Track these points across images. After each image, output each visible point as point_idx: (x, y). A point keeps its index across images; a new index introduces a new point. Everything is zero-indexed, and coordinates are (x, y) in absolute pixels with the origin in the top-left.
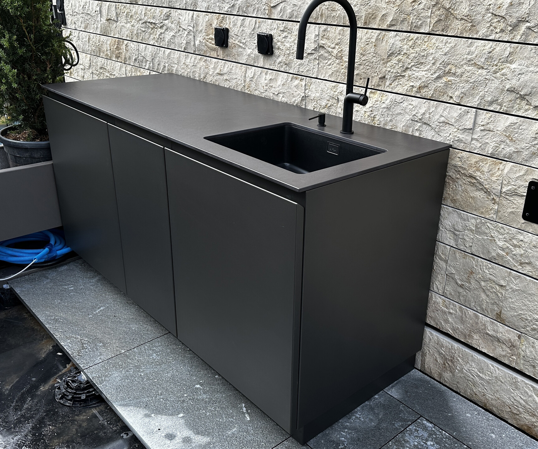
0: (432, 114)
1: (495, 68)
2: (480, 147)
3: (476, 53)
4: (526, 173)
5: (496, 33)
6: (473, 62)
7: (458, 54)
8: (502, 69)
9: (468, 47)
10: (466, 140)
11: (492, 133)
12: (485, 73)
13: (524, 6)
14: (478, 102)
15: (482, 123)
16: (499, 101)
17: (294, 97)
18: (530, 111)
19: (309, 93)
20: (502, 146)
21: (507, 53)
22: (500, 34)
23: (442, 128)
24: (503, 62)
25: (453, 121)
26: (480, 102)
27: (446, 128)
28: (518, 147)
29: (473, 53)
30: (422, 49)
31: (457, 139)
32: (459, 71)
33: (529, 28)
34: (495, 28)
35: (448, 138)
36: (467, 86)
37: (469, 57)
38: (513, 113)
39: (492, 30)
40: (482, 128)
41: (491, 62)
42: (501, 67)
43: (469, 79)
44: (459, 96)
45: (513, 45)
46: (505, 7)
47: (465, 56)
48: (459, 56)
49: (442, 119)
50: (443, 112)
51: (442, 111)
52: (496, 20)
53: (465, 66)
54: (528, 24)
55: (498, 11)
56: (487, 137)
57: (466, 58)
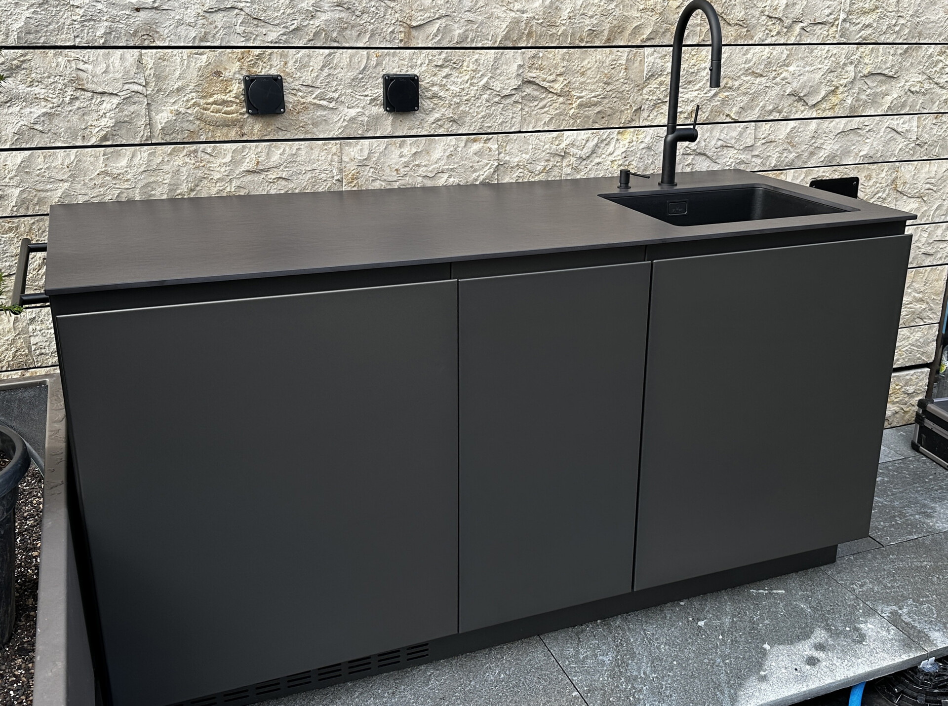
0: (707, 140)
1: (774, 73)
2: (762, 162)
3: (754, 60)
4: (806, 176)
5: (772, 36)
6: (751, 71)
7: (734, 65)
8: (781, 73)
9: (744, 55)
10: (747, 159)
11: (774, 144)
12: (765, 81)
13: (797, 7)
14: (757, 115)
15: (763, 137)
16: (779, 108)
17: (475, 171)
18: (806, 111)
19: (507, 158)
20: (785, 155)
21: (784, 57)
22: (776, 37)
23: (720, 154)
24: (781, 66)
25: (733, 141)
26: (761, 114)
27: (725, 152)
28: (799, 151)
29: (750, 61)
30: (691, 64)
31: (738, 161)
32: (737, 83)
33: (803, 28)
34: (771, 31)
35: (728, 164)
36: (746, 99)
37: (747, 66)
38: (792, 117)
39: (767, 34)
40: (764, 141)
41: (770, 68)
42: (780, 71)
43: (749, 90)
44: (738, 112)
45: (788, 47)
46: (781, 8)
47: (743, 66)
48: (736, 66)
49: (720, 143)
50: (720, 135)
51: (718, 134)
52: (771, 23)
53: (742, 77)
54: (801, 25)
55: (775, 12)
56: (768, 150)
57: (744, 68)
